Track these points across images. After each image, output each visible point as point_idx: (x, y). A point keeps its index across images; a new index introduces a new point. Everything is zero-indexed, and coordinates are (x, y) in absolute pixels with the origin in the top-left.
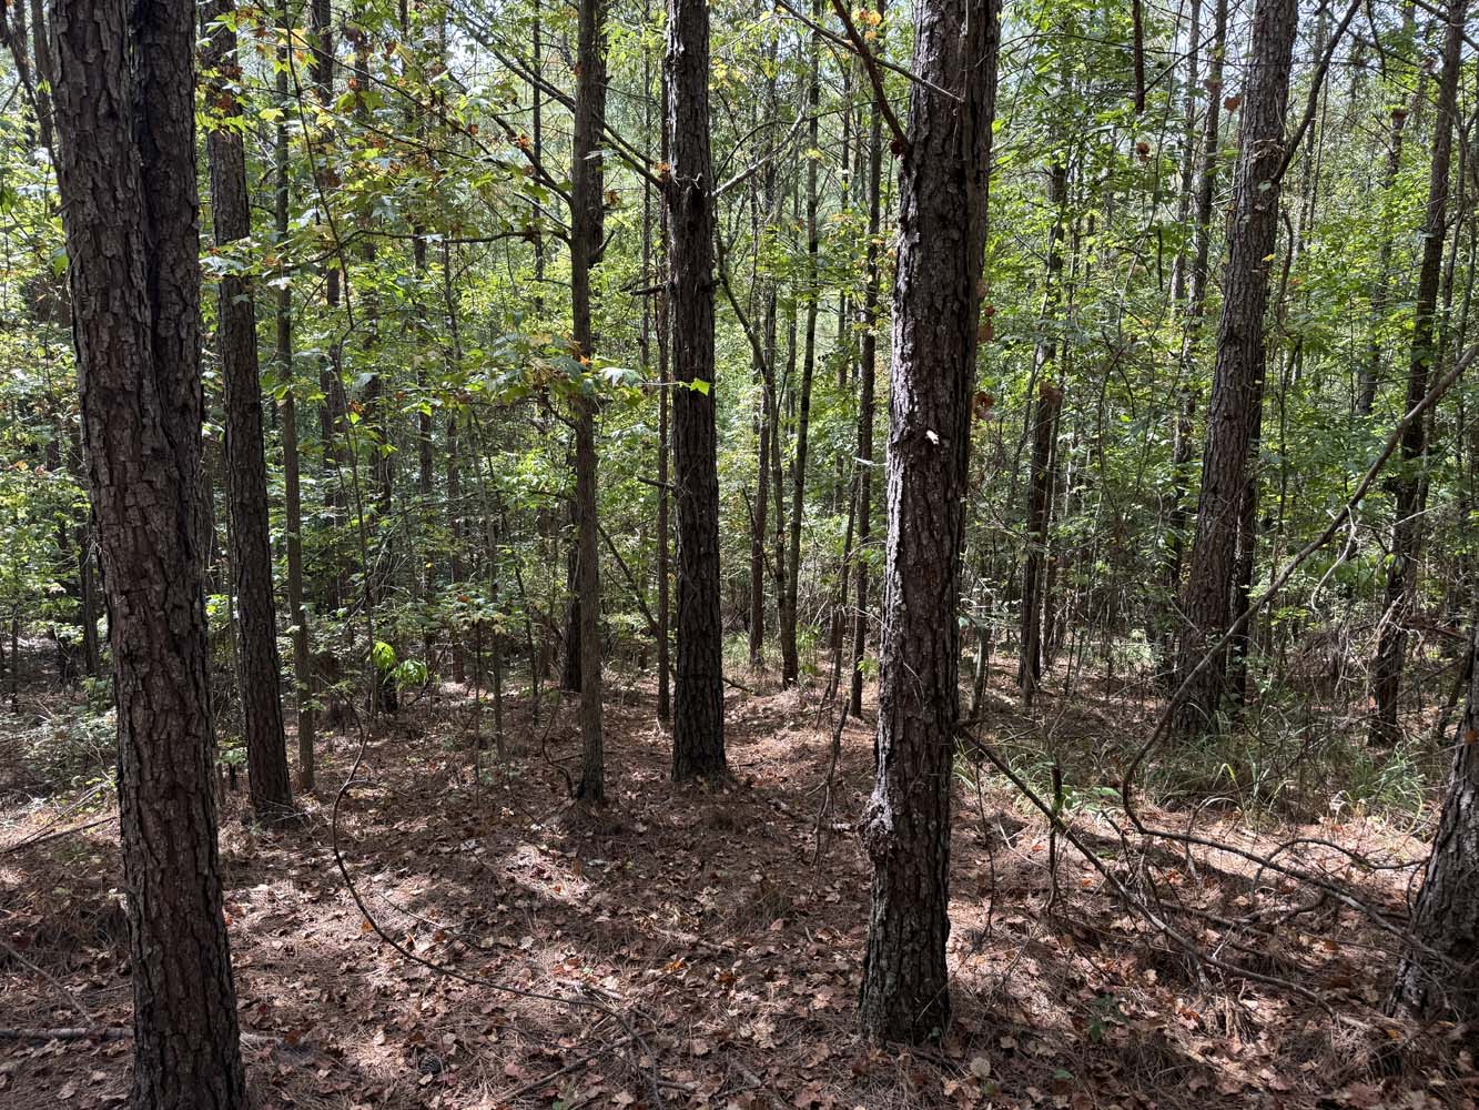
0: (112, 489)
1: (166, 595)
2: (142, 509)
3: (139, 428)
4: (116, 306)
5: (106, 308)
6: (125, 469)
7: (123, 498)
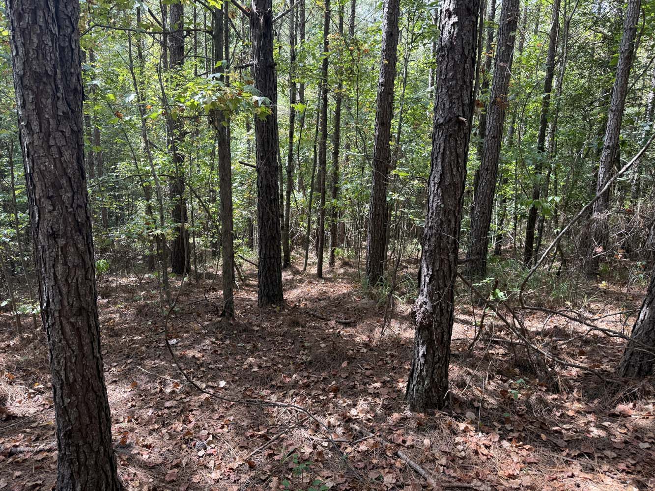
0: (42, 135)
1: (73, 199)
2: (59, 148)
3: (56, 98)
4: (41, 21)
5: (35, 22)
6: (49, 122)
7: (48, 141)
